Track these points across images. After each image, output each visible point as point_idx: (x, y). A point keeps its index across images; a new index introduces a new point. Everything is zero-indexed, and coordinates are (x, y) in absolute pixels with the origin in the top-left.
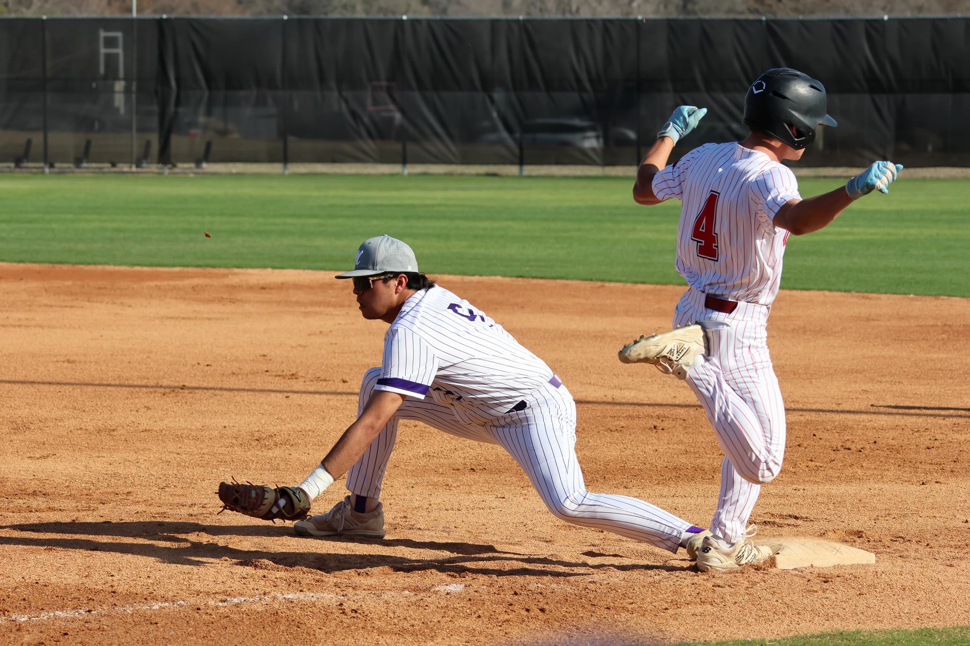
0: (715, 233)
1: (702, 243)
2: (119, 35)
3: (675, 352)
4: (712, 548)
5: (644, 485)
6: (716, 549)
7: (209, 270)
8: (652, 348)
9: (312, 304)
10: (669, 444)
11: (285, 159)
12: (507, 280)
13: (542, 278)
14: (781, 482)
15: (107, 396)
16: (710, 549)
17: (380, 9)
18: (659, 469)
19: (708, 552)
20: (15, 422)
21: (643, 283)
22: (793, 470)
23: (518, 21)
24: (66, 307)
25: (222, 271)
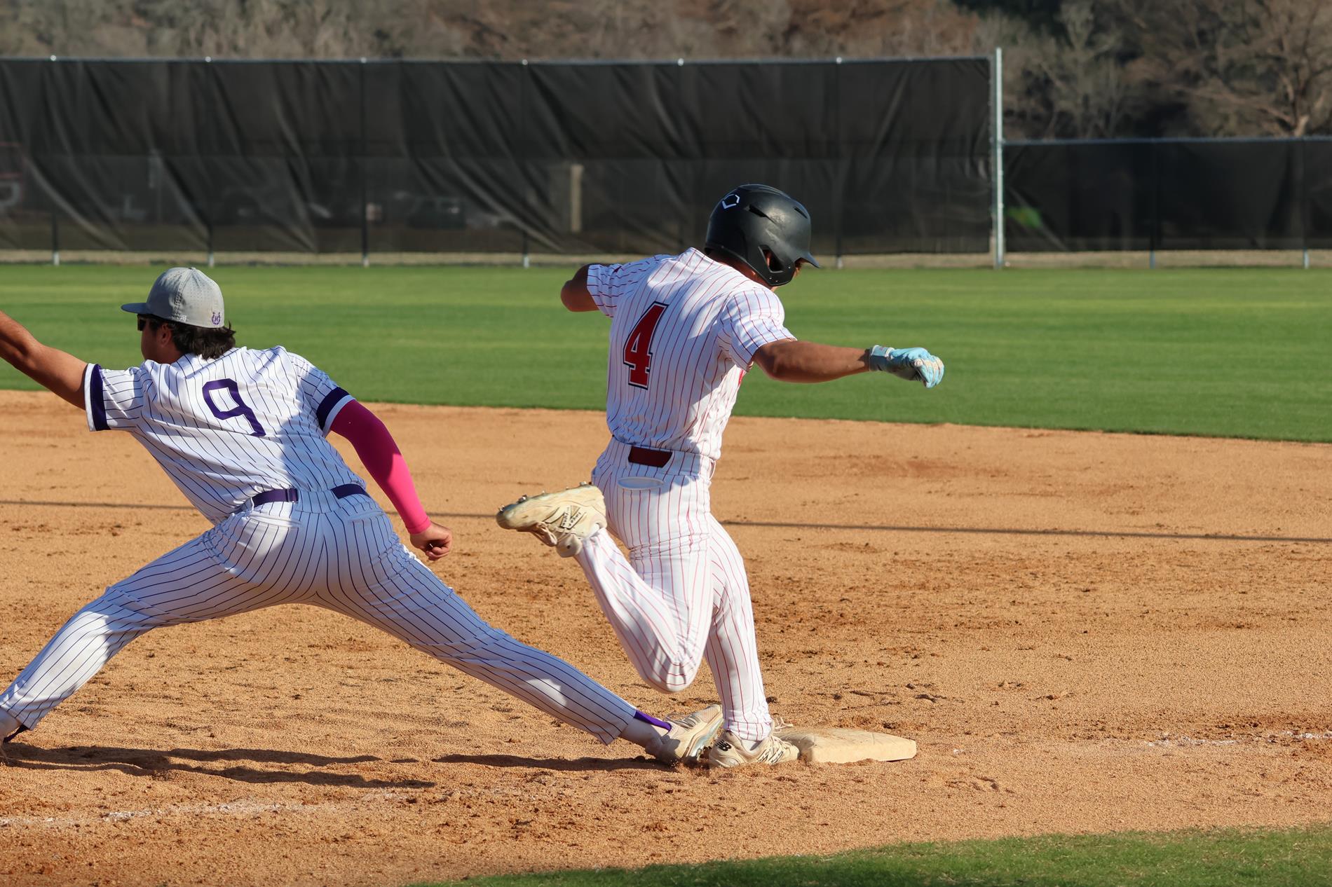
0: (650, 353)
1: (633, 367)
3: (569, 517)
4: (733, 747)
6: (737, 748)
8: (543, 509)
16: (730, 747)
19: (726, 750)
21: (443, 404)
23: (204, 64)
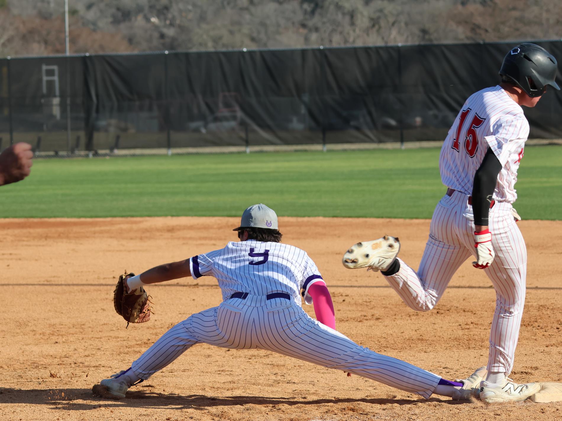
2: (55, 68)
5: (438, 350)
7: (130, 219)
9: (201, 238)
10: (449, 323)
11: (169, 145)
12: (327, 219)
13: (349, 217)
14: (527, 346)
15: (76, 303)
17: (224, 45)
18: (445, 339)
20: (19, 322)
21: (417, 218)
22: (535, 338)
23: (319, 50)
24: (40, 245)
25: (138, 219)
